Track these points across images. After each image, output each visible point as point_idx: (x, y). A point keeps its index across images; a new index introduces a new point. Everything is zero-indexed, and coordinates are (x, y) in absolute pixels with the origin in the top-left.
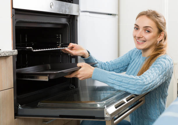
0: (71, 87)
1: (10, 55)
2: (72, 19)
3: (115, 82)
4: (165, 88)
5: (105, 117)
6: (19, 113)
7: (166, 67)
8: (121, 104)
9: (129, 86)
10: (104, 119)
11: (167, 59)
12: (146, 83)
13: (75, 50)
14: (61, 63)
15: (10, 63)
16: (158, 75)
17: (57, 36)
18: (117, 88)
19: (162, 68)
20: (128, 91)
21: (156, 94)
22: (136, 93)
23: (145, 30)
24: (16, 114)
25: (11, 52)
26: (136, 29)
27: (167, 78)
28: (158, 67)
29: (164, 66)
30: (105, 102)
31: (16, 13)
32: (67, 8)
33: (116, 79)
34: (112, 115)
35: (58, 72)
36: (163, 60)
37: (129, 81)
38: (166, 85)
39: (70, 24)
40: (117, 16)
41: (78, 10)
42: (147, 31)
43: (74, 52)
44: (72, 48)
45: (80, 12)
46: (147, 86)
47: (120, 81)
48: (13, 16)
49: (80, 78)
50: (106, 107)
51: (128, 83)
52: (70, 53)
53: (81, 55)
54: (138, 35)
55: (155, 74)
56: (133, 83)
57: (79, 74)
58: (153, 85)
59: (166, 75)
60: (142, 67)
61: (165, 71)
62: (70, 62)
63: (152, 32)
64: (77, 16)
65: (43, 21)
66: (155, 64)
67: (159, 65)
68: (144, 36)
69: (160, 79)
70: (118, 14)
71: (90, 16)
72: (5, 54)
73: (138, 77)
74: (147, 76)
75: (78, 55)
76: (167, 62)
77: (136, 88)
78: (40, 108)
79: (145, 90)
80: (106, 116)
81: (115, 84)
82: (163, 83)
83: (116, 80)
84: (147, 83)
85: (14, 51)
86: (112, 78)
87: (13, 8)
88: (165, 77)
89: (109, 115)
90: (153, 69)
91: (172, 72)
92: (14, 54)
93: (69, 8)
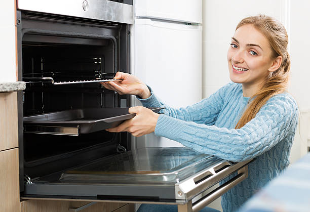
0: (119, 149)
1: (13, 90)
2: (122, 30)
3: (195, 139)
4: (285, 152)
5: (176, 198)
6: (29, 192)
7: (285, 114)
8: (205, 176)
9: (220, 146)
10: (175, 202)
11: (287, 101)
12: (250, 142)
13: (126, 83)
14: (101, 107)
15: (12, 105)
16: (270, 128)
17: (96, 61)
18: (199, 149)
19: (277, 115)
20: (218, 154)
21: (269, 162)
22: (232, 159)
23: (249, 50)
24: (23, 194)
25: (14, 84)
26: (233, 46)
27: (286, 135)
28: (272, 115)
29: (282, 112)
30: (177, 173)
31: (23, 19)
32: (112, 11)
33: (197, 134)
34: (188, 194)
35: (96, 121)
36: (280, 101)
37: (220, 137)
38: (285, 146)
39: (117, 40)
40: (200, 27)
41: (132, 16)
42: (251, 53)
43: (123, 88)
44: (121, 81)
45: (135, 18)
46: (252, 147)
47: (204, 138)
48: (18, 23)
49: (134, 132)
50: (178, 182)
51: (218, 141)
52: (117, 90)
53: (137, 92)
54: (235, 59)
55: (266, 126)
56: (227, 141)
57: (132, 126)
58: (262, 146)
59: (285, 129)
60: (242, 116)
61: (284, 120)
62: (117, 105)
63: (260, 55)
64: (130, 25)
65: (70, 34)
66: (265, 109)
67: (273, 111)
68: (246, 60)
69: (274, 136)
70: (201, 23)
71: (152, 26)
72: (3, 88)
73: (236, 131)
74: (252, 130)
75: (131, 93)
76: (287, 106)
77: (233, 149)
78: (64, 182)
79: (247, 153)
80: (178, 196)
81: (196, 142)
82: (280, 143)
83: (196, 137)
84: (252, 141)
85: (20, 84)
86: (191, 132)
87: (18, 9)
88: (283, 132)
89: (183, 195)
90: (262, 117)
91: (295, 123)
92: (19, 89)
93: (115, 11)
